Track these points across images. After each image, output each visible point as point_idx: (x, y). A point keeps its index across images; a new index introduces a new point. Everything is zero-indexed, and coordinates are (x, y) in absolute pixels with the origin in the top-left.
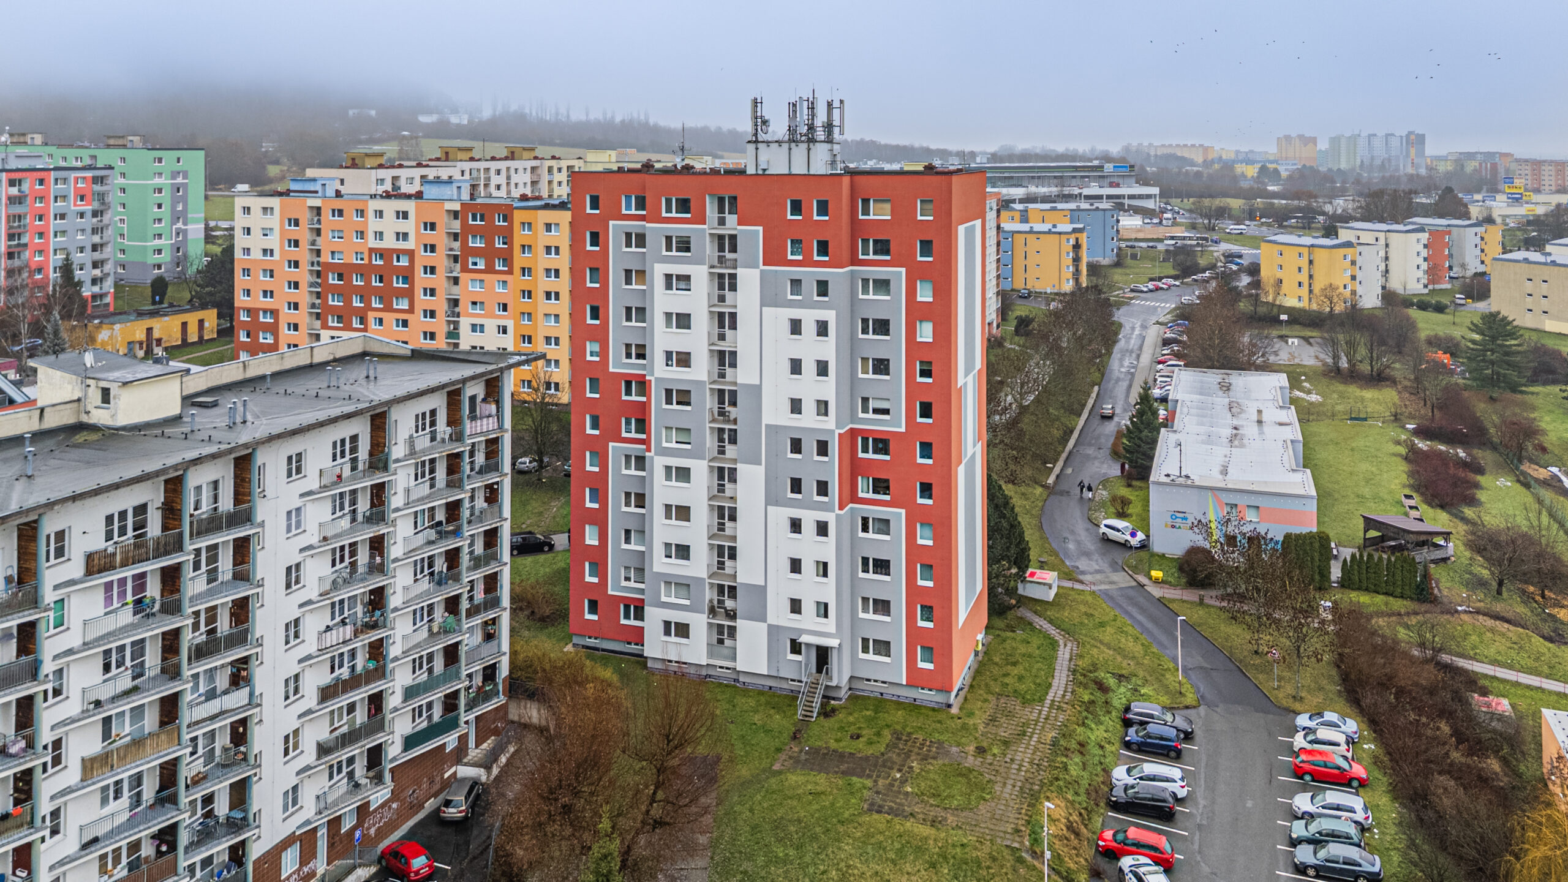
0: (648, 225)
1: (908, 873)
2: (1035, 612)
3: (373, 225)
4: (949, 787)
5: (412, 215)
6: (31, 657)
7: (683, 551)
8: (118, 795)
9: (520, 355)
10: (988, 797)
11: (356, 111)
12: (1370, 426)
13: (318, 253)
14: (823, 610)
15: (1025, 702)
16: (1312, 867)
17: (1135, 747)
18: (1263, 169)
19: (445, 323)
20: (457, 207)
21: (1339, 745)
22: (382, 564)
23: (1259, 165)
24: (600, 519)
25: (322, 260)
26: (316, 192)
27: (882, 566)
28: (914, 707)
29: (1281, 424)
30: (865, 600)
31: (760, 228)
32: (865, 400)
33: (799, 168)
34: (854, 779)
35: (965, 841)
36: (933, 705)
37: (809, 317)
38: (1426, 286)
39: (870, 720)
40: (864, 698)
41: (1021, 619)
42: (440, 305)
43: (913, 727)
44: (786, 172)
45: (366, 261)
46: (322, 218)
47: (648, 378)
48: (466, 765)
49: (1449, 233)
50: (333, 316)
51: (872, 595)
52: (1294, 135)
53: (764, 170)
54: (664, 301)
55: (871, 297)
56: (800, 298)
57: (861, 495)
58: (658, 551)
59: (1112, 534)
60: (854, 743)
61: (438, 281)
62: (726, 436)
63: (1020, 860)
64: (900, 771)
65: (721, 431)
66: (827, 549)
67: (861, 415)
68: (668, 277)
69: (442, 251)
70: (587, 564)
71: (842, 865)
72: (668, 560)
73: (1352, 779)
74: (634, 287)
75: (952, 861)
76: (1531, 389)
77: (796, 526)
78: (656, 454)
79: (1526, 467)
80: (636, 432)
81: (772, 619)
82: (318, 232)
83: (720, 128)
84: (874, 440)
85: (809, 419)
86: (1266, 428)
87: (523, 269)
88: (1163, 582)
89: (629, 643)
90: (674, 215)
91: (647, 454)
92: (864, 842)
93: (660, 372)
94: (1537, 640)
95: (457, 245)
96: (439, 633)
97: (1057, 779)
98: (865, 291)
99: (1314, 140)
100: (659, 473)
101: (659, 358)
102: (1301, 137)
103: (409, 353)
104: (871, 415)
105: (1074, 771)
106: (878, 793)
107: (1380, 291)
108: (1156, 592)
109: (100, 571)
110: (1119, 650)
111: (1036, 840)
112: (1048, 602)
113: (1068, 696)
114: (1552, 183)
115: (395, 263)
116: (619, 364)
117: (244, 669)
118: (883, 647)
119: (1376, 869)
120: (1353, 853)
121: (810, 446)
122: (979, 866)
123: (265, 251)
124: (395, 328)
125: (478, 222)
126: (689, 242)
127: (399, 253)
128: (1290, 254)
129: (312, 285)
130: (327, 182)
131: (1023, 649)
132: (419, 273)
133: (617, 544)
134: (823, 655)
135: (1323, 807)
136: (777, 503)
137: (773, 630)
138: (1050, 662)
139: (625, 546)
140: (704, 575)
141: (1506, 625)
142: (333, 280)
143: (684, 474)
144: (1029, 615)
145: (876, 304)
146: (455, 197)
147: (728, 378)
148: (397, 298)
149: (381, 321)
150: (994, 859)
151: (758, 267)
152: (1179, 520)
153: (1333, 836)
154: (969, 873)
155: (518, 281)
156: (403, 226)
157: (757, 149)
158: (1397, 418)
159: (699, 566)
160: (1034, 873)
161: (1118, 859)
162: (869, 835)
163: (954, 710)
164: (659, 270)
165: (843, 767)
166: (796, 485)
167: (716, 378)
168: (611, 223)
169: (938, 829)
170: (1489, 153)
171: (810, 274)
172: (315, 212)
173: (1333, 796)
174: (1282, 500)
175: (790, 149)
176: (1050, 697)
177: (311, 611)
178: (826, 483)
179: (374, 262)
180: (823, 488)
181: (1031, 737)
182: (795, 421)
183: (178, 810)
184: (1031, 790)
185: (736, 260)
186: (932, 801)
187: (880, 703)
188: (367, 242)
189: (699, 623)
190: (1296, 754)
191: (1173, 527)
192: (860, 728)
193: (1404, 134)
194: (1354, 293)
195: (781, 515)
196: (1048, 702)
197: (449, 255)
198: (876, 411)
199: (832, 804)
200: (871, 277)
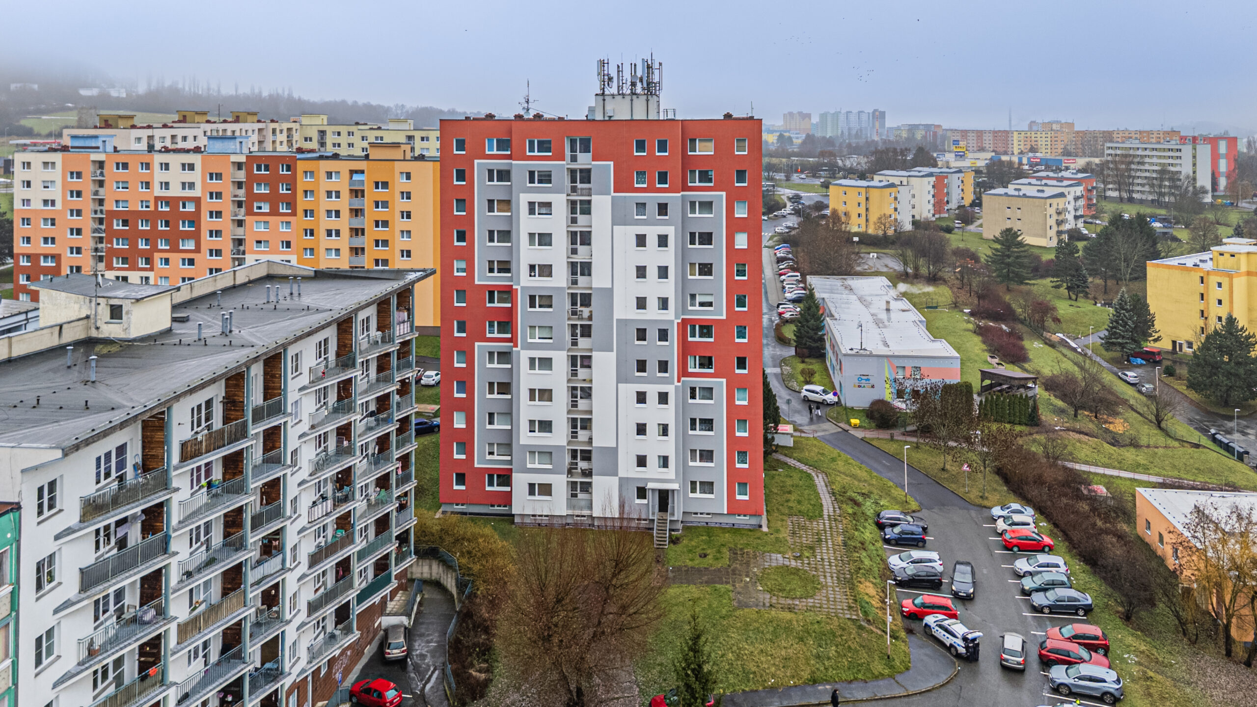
0: (514, 162)
1: (785, 648)
2: (786, 455)
3: (159, 176)
4: (789, 583)
5: (198, 167)
6: (159, 535)
7: (546, 426)
8: (196, 657)
9: (415, 271)
10: (819, 586)
11: (19, 85)
12: (941, 312)
13: (101, 202)
14: (664, 462)
15: (811, 519)
16: (1046, 606)
17: (893, 542)
18: (781, 137)
19: (231, 260)
20: (243, 159)
21: (1028, 524)
22: (350, 447)
23: (778, 134)
24: (467, 407)
25: (104, 208)
26: (98, 148)
27: (708, 424)
28: (734, 530)
29: (903, 311)
30: (693, 451)
31: (612, 163)
32: (693, 296)
33: (640, 115)
34: (718, 586)
35: (819, 619)
36: (747, 527)
37: (652, 233)
38: (934, 215)
39: (709, 542)
40: (696, 528)
41: (778, 460)
42: (225, 244)
43: (741, 544)
44: (629, 118)
45: (152, 208)
46: (104, 171)
47: (514, 287)
48: (389, 615)
49: (947, 177)
50: (118, 258)
51: (698, 447)
52: (795, 112)
53: (610, 117)
54: (527, 224)
55: (697, 215)
56: (645, 217)
57: (690, 370)
58: (524, 426)
59: (812, 396)
60: (705, 560)
61: (225, 224)
62: (578, 331)
63: (861, 627)
64: (747, 576)
65: (574, 327)
66: (669, 414)
67: (690, 308)
68: (531, 204)
69: (228, 197)
70: (455, 444)
71: (735, 648)
72: (532, 434)
73: (1045, 546)
74: (496, 213)
75: (814, 634)
76: (1033, 282)
77: (641, 398)
78: (522, 349)
79: (1048, 335)
80: (498, 333)
81: (622, 473)
82: (101, 184)
83: (356, 102)
84: (700, 326)
85: (652, 312)
86: (893, 315)
87: (306, 211)
88: (860, 427)
89: (493, 506)
90: (536, 153)
91: (514, 349)
92: (745, 630)
93: (525, 282)
94: (1106, 445)
95: (242, 192)
96: (374, 505)
97: (860, 569)
98: (693, 211)
99: (808, 116)
100: (524, 364)
101: (524, 270)
102: (800, 113)
103: (312, 274)
104: (697, 308)
105: (867, 562)
106: (739, 593)
107: (911, 219)
108: (859, 434)
109: (192, 458)
110: (854, 477)
111: (865, 612)
112: (790, 448)
113: (838, 511)
114: (975, 145)
115: (181, 209)
116: (482, 278)
117: (276, 540)
118: (708, 486)
119: (1090, 602)
120: (1073, 593)
121: (652, 334)
122: (834, 636)
123: (46, 202)
124: (181, 266)
125: (263, 172)
126: (550, 176)
127: (185, 200)
128: (853, 193)
129: (95, 231)
130: (107, 139)
131: (789, 482)
132: (205, 217)
133: (483, 425)
134: (664, 497)
135: (1039, 566)
136: (626, 381)
137: (623, 482)
138: (813, 487)
139: (489, 427)
140: (565, 444)
141: (1087, 437)
142: (117, 226)
143: (546, 363)
144: (782, 458)
145: (701, 220)
146: (238, 151)
147: (580, 284)
148: (183, 240)
149: (167, 261)
150: (844, 629)
151: (610, 194)
152: (863, 381)
153: (1053, 584)
154: (829, 642)
155: (301, 221)
156: (188, 177)
157: (604, 100)
158: (956, 306)
159: (559, 437)
160: (873, 635)
161: (922, 620)
162: (747, 625)
163: (765, 529)
164: (524, 199)
165: (705, 578)
166: (642, 366)
167: (570, 285)
168: (476, 161)
169: (796, 613)
170: (927, 125)
171: (653, 198)
172: (97, 165)
173: (1042, 558)
174: (936, 361)
175: (632, 100)
176: (825, 513)
177: (304, 489)
178: (666, 362)
179: (160, 209)
180: (663, 366)
181: (827, 542)
182: (641, 315)
183: (244, 663)
184: (845, 578)
185: (590, 189)
186: (780, 594)
187: (709, 530)
188: (153, 192)
189: (560, 482)
190: (1001, 535)
191: (860, 386)
192: (703, 549)
193: (871, 111)
194: (896, 220)
195: (629, 390)
196: (826, 517)
197: (233, 201)
198: (702, 304)
199: (710, 606)
200: (697, 200)
